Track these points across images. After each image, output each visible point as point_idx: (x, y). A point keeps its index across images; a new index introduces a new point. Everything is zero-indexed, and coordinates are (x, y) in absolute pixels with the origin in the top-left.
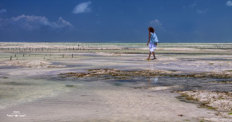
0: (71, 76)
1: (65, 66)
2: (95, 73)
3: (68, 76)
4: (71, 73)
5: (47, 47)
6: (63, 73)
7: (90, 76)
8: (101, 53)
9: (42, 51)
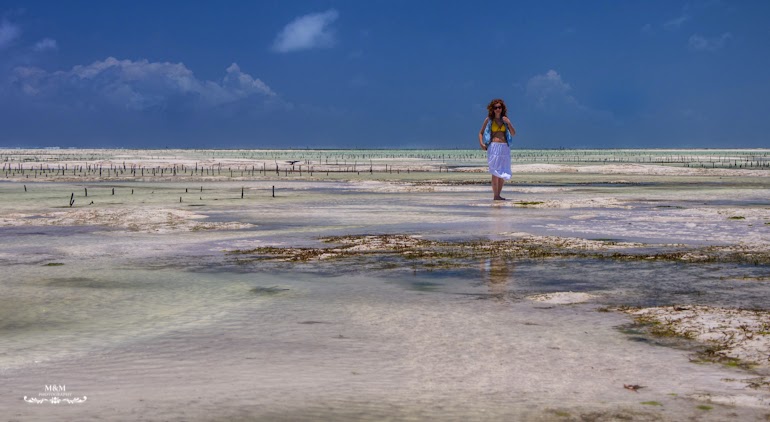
0: (269, 258)
1: (248, 226)
2: (348, 250)
3: (260, 258)
4: (270, 249)
5: (190, 163)
6: (241, 249)
7: (332, 257)
8: (368, 184)
9: (173, 178)
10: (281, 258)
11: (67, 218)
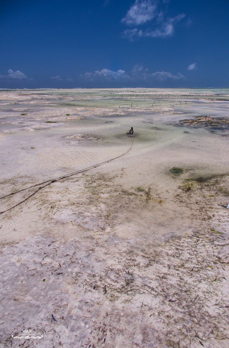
0: (186, 123)
1: (182, 113)
2: (199, 121)
3: (185, 123)
4: (186, 120)
5: (171, 93)
6: (182, 120)
7: (197, 123)
8: (202, 100)
9: (168, 98)
10: (188, 123)
11: (153, 109)
